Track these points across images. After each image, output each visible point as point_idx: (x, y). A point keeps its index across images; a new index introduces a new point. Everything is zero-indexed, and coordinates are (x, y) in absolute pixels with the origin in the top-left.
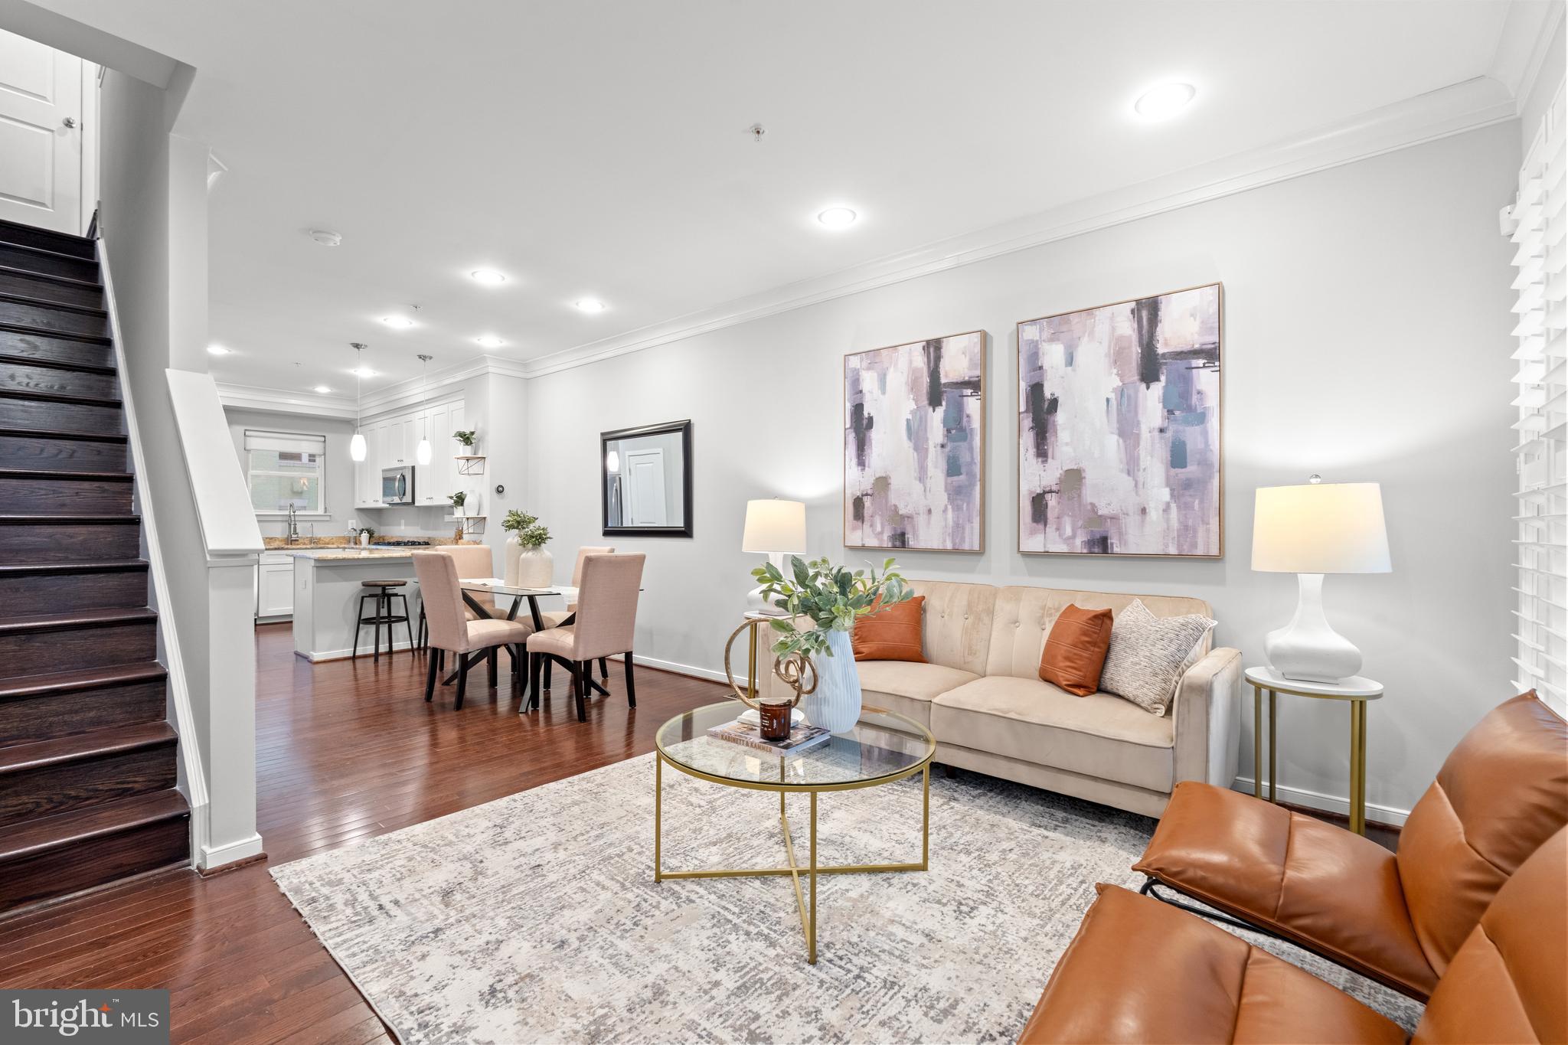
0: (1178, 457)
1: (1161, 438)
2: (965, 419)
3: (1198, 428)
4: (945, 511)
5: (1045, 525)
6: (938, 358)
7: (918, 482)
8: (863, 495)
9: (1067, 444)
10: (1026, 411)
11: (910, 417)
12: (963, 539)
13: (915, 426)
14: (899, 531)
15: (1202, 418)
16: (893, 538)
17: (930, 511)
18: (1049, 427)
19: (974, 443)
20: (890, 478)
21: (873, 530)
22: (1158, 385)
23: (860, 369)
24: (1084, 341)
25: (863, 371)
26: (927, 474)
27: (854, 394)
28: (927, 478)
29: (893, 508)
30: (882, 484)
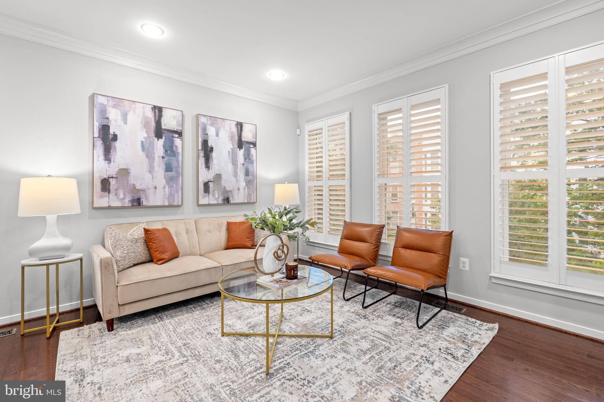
0: (247, 173)
1: (243, 167)
2: (175, 148)
3: (251, 165)
4: (164, 187)
5: (209, 194)
6: (160, 116)
7: (148, 173)
8: (109, 178)
9: (216, 165)
10: (202, 150)
11: (143, 140)
12: (174, 201)
13: (147, 145)
14: (136, 198)
15: (252, 162)
16: (132, 201)
17: (156, 188)
18: (210, 157)
19: (179, 158)
20: (130, 170)
21: (117, 198)
22: (242, 151)
23: (106, 105)
24: (222, 129)
25: (109, 107)
26: (154, 170)
27: (101, 118)
28: (154, 172)
29: (132, 186)
30: (124, 172)
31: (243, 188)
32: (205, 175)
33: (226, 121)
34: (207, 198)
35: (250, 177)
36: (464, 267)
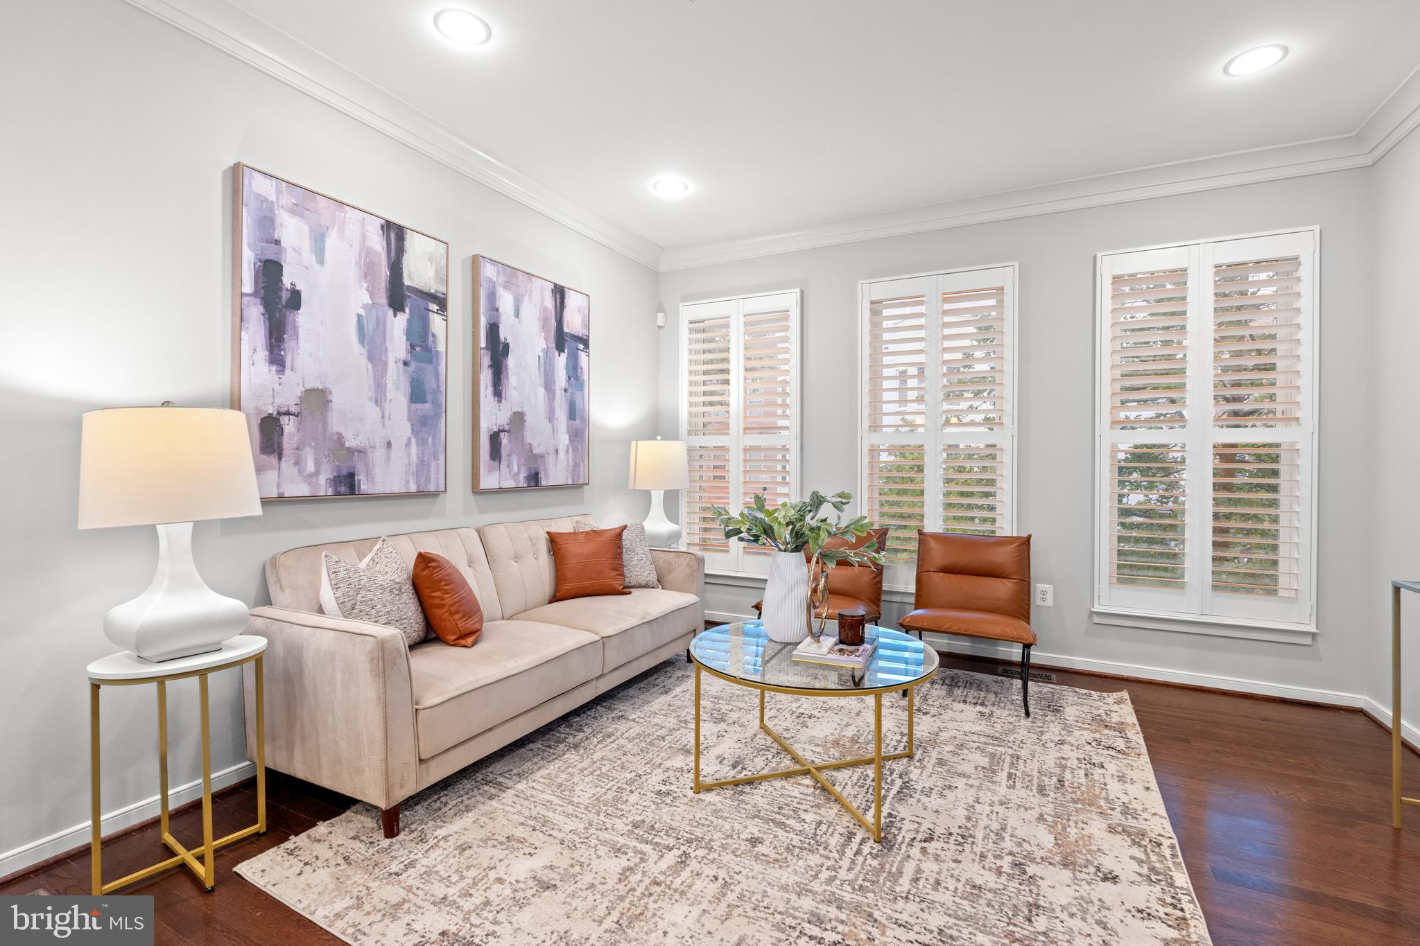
0: (572, 414)
1: (565, 396)
2: (431, 339)
3: (580, 393)
4: (408, 445)
5: (500, 463)
6: (400, 250)
7: (373, 404)
8: (279, 413)
9: (515, 388)
10: (486, 348)
11: (362, 312)
12: (428, 480)
13: (370, 327)
14: (344, 472)
15: (581, 388)
16: (336, 481)
17: (389, 444)
18: (503, 369)
19: (440, 368)
20: (330, 392)
21: (299, 471)
22: (564, 356)
23: (272, 202)
24: (526, 299)
25: (281, 210)
26: (385, 396)
27: (262, 240)
28: (385, 401)
29: (335, 438)
30: (317, 399)
31: (565, 449)
32: (493, 416)
33: (534, 279)
34: (496, 474)
35: (578, 421)
36: (1044, 600)
